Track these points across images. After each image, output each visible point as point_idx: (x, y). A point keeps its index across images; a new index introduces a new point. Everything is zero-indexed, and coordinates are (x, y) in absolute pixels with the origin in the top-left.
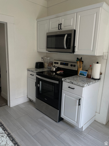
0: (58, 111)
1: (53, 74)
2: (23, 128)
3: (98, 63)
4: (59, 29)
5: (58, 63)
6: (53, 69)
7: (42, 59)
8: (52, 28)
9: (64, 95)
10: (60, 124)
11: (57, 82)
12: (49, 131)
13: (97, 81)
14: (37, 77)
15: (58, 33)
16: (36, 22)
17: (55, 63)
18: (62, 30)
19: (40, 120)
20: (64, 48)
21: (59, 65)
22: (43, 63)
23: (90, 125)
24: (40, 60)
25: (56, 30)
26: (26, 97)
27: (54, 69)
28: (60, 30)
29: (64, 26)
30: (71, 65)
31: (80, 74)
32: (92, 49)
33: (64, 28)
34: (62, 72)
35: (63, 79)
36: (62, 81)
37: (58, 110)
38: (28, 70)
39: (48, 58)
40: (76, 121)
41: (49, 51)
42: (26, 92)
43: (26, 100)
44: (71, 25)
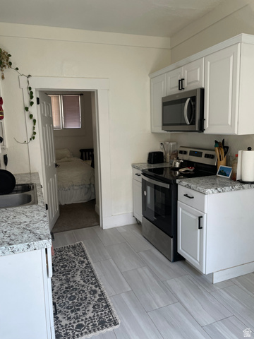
0: (172, 239)
1: (175, 173)
2: (111, 260)
3: (249, 149)
4: (179, 89)
5: (185, 153)
6: (175, 163)
7: (162, 147)
8: (171, 89)
9: (180, 210)
10: (176, 266)
11: (168, 186)
12: (151, 271)
13: (245, 186)
14: (143, 179)
15: (177, 96)
16: (149, 78)
17: (181, 152)
18: (185, 90)
19: (143, 254)
20: (186, 124)
21: (187, 157)
22: (162, 153)
23: (236, 278)
24: (158, 148)
25: (176, 91)
26: (131, 215)
27: (177, 165)
28: (182, 91)
29: (188, 84)
30: (207, 156)
31: (220, 173)
32: (229, 123)
33: (188, 87)
34: (192, 170)
35: (178, 181)
36: (177, 184)
37: (172, 237)
38: (134, 166)
39: (171, 144)
40: (198, 259)
41: (167, 131)
42: (131, 206)
43: (131, 221)
44: (197, 81)
